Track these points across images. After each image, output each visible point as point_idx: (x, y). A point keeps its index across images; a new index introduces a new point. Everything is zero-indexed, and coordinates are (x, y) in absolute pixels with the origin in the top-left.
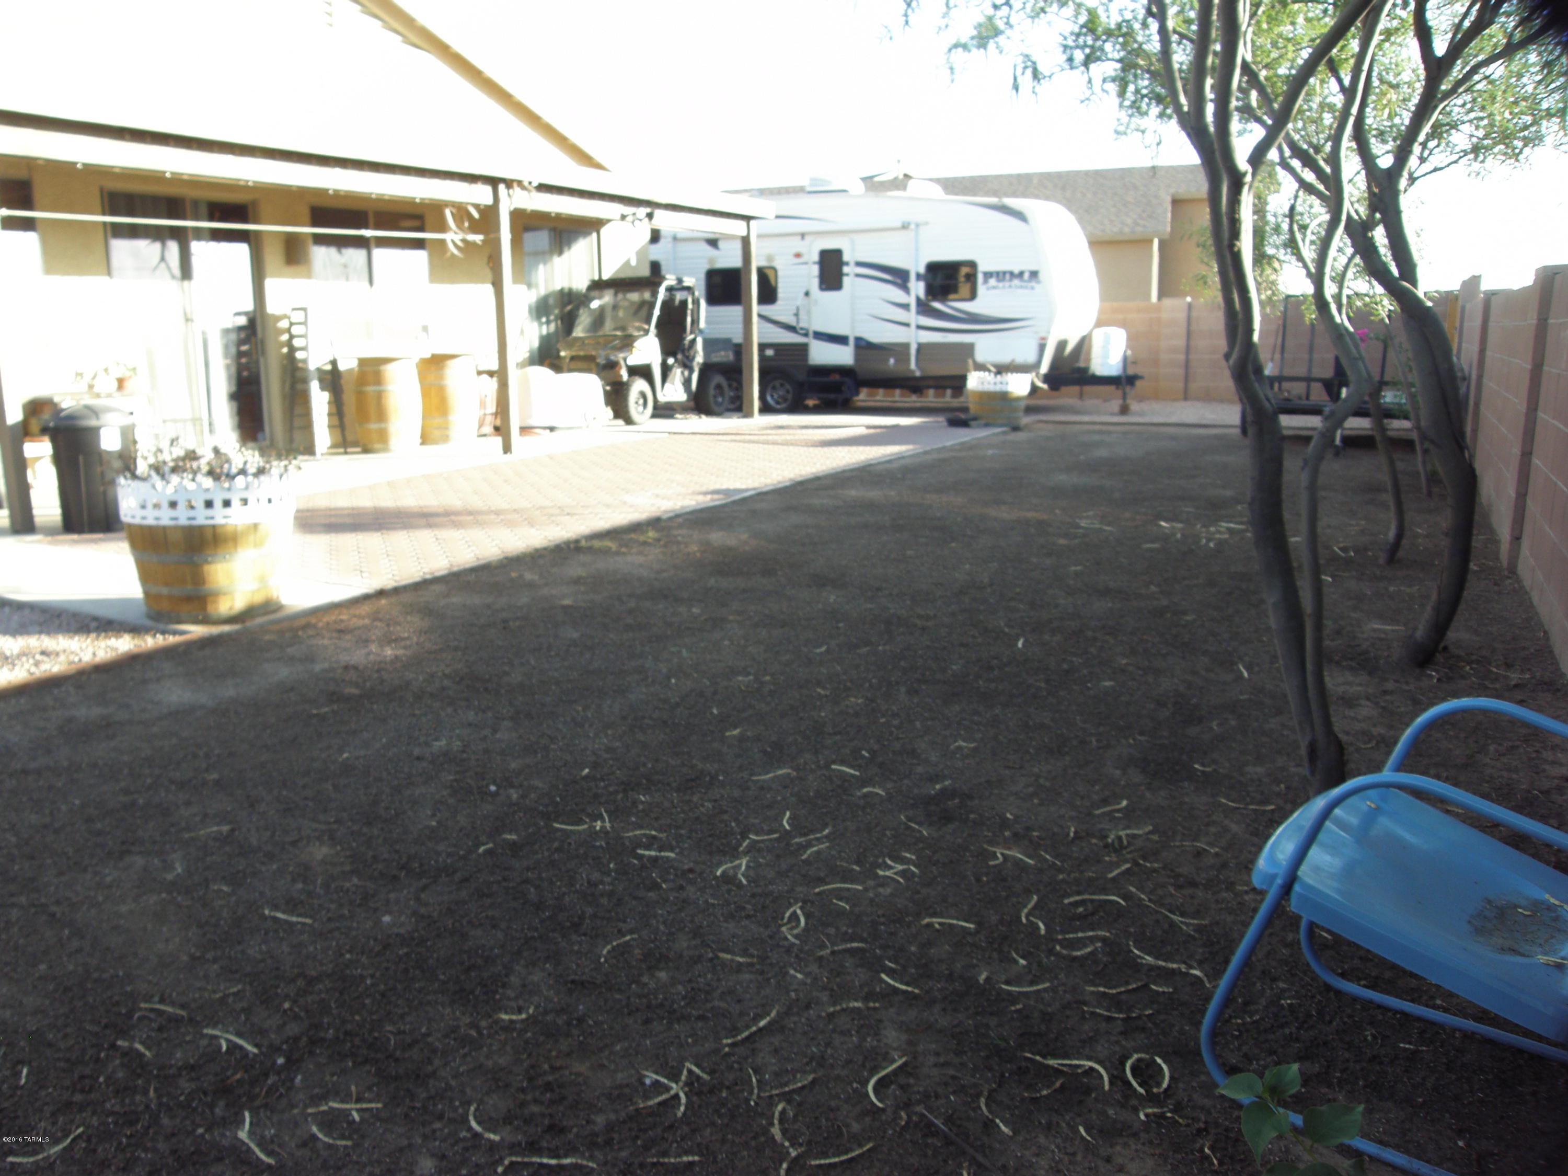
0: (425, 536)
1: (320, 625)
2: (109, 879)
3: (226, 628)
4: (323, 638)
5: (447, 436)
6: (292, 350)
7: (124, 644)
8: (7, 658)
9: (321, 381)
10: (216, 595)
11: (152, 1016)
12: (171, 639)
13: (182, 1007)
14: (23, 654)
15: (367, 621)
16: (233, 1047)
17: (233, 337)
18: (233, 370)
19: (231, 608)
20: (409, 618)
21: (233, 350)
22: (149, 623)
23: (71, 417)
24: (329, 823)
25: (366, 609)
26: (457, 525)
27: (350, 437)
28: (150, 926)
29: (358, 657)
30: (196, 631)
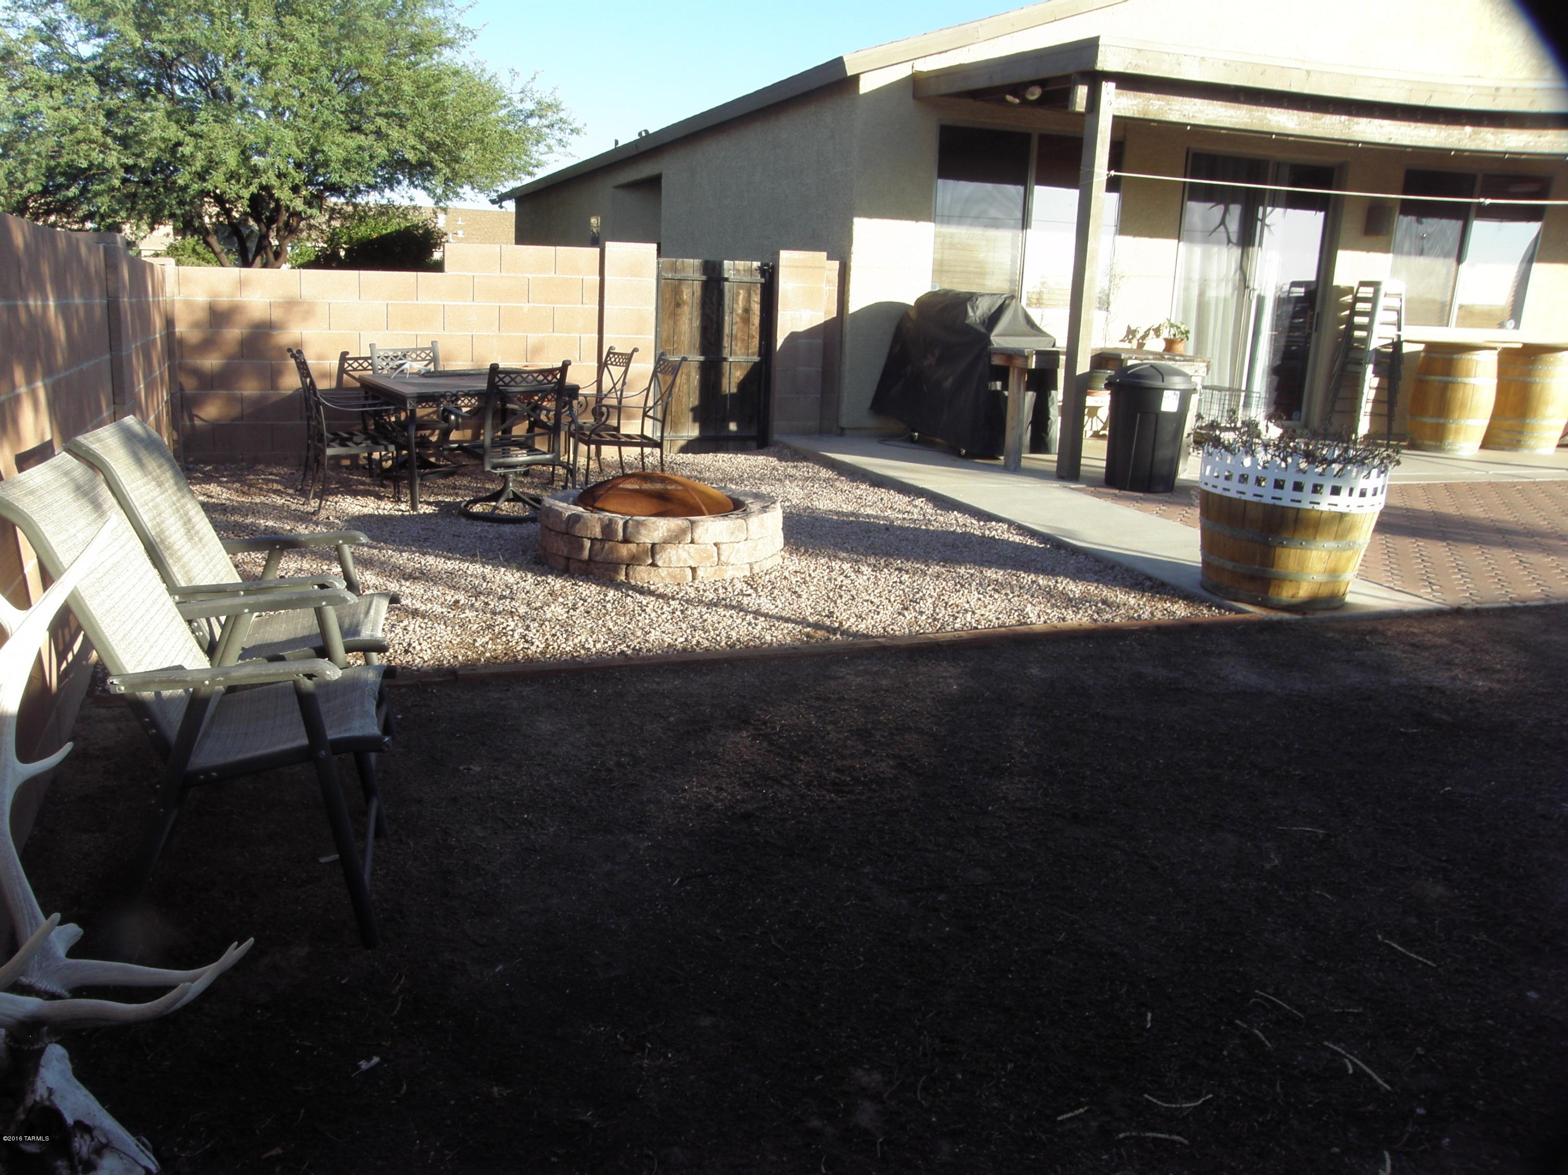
0: (1504, 557)
1: (1390, 633)
2: (1203, 849)
3: (1286, 616)
4: (1395, 649)
5: (1519, 442)
6: (1352, 327)
7: (1180, 610)
8: (1070, 600)
9: (1376, 365)
10: (1282, 579)
11: (1268, 1006)
12: (1229, 616)
13: (1299, 1008)
14: (1083, 600)
15: (1444, 641)
16: (1359, 1074)
17: (1290, 308)
18: (1282, 343)
19: (1293, 597)
20: (1498, 648)
21: (1286, 323)
22: (1204, 594)
23: (1136, 376)
24: (1441, 861)
25: (1440, 626)
26: (1548, 550)
27: (1396, 429)
28: (1253, 912)
29: (1441, 678)
30: (1255, 612)
